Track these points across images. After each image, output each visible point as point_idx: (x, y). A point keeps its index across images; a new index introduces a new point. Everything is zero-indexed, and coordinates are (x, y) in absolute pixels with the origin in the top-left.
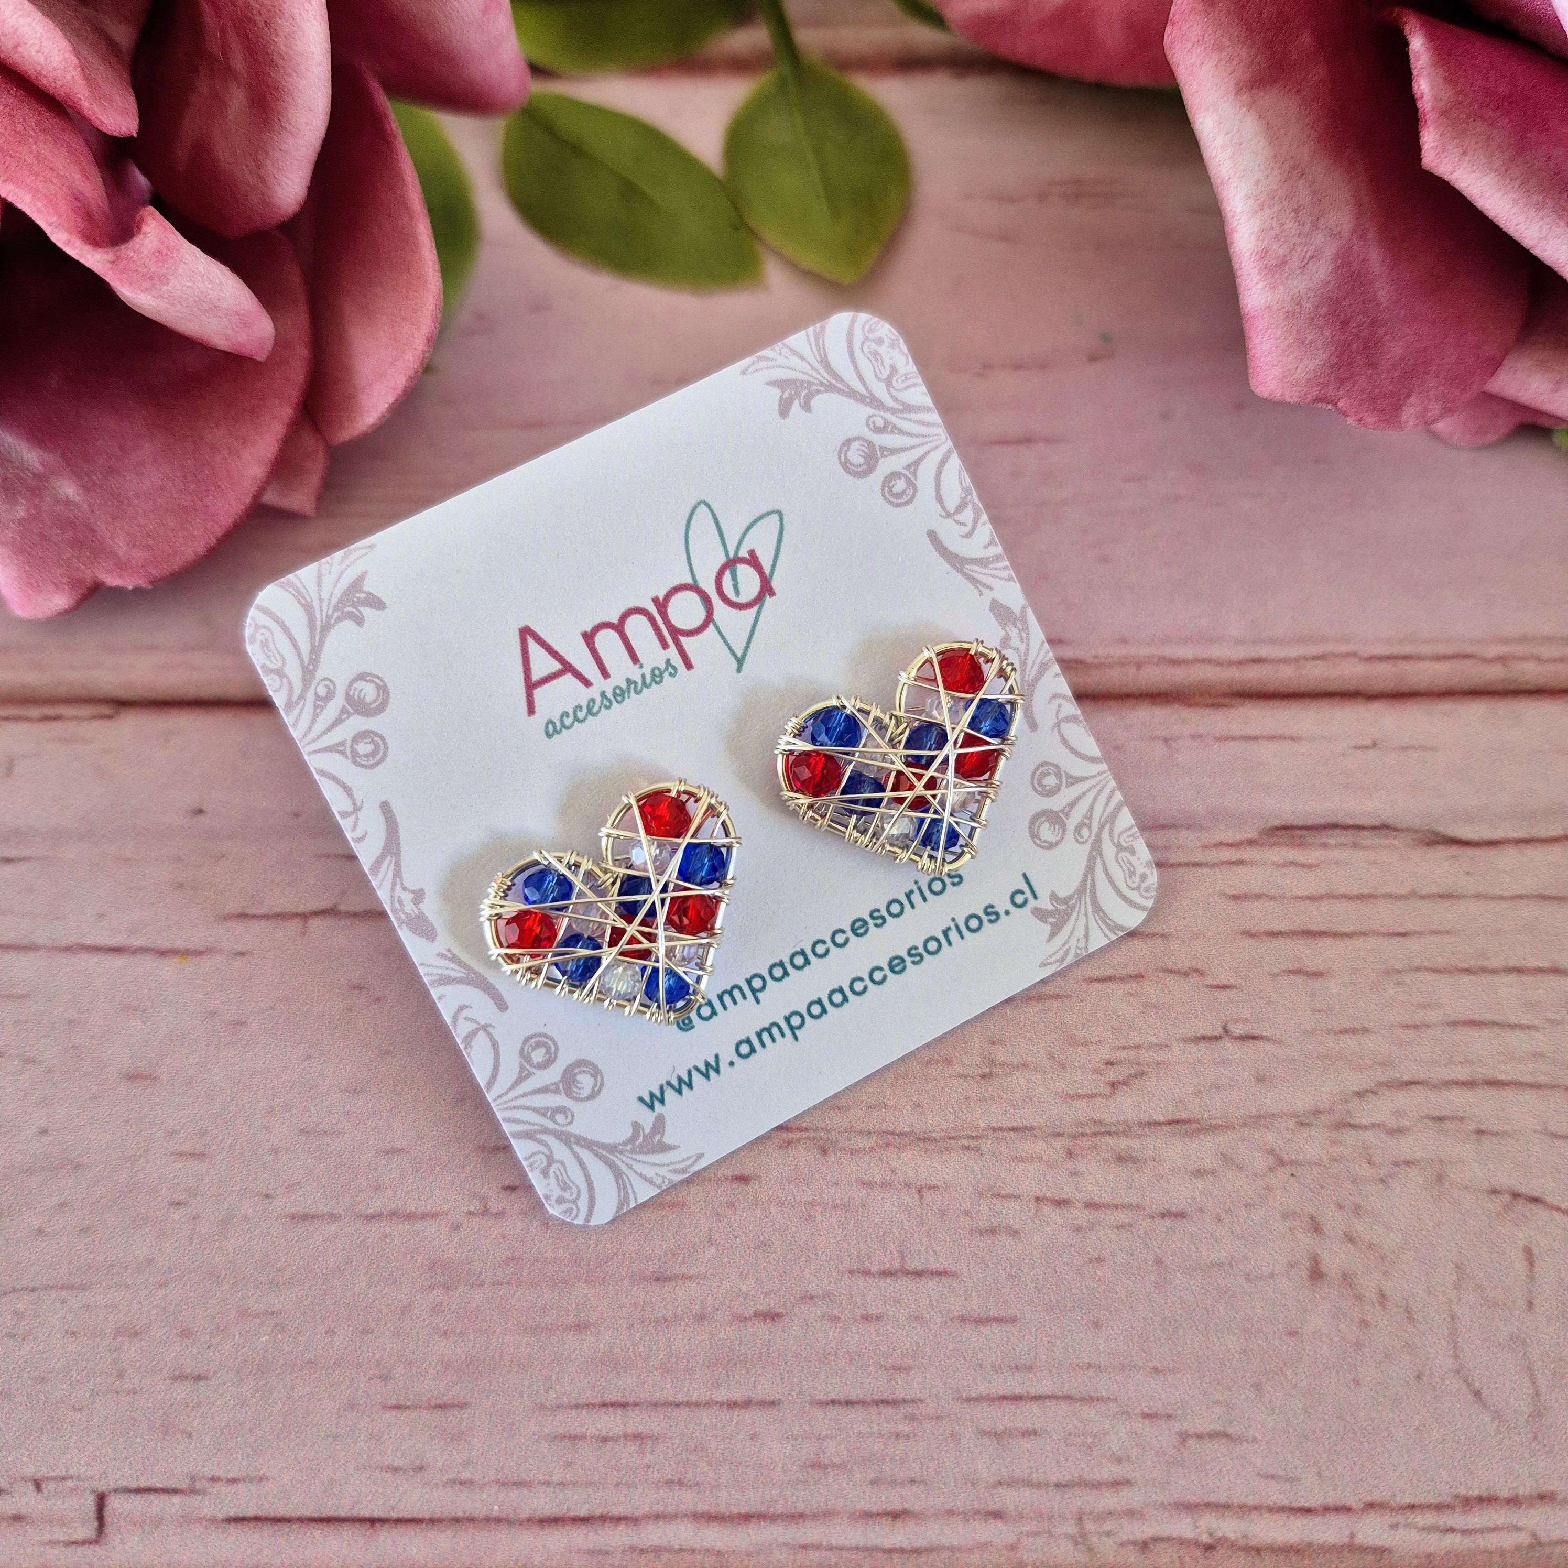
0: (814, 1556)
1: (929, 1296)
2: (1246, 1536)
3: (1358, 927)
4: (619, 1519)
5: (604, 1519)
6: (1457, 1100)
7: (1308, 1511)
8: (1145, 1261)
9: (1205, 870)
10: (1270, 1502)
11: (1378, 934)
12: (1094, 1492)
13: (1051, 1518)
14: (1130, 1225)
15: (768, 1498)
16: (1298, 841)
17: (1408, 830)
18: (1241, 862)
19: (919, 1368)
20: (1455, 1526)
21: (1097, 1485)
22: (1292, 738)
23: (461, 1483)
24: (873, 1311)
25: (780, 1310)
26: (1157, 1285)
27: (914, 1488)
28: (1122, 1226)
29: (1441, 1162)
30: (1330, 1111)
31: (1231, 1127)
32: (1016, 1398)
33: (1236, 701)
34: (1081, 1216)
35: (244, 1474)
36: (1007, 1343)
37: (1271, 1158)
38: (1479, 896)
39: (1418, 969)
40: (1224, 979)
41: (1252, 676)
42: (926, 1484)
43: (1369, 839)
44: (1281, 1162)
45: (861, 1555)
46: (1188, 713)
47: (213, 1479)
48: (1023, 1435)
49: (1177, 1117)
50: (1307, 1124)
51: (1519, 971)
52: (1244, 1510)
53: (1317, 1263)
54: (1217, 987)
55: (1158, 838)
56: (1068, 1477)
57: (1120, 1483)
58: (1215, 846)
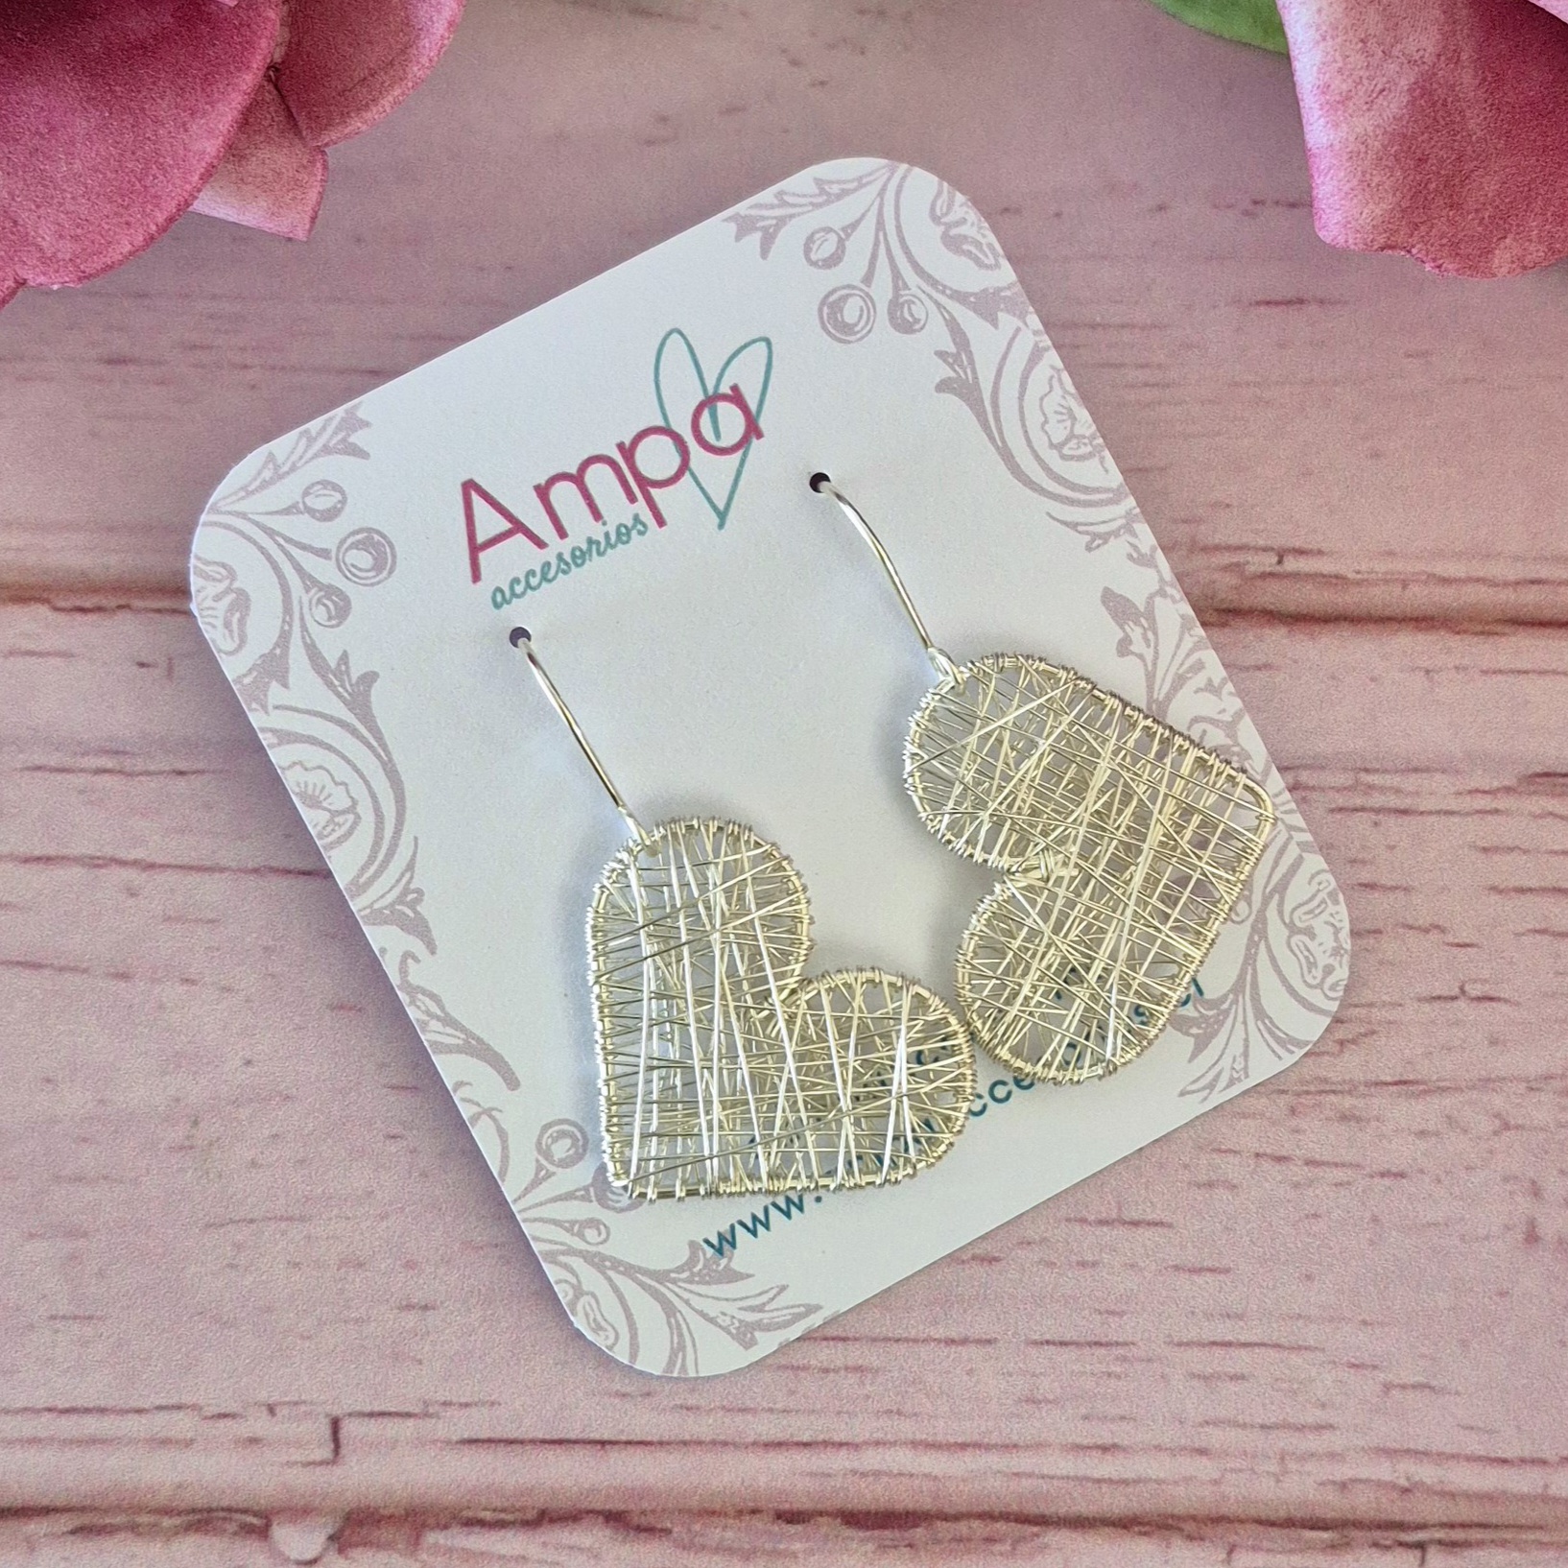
0: (1025, 1483)
1: (1144, 1246)
2: (1442, 1482)
4: (841, 1445)
5: (826, 1444)
7: (1504, 1461)
8: (1362, 1218)
9: (1456, 819)
10: (1468, 1452)
13: (1254, 1457)
14: (1349, 1183)
15: (983, 1429)
16: (1559, 790)
18: (1496, 811)
19: (1132, 1313)
21: (1301, 1428)
22: (1565, 674)
23: (688, 1409)
24: (1089, 1258)
25: (997, 1255)
26: (1372, 1242)
27: (1124, 1424)
28: (1341, 1184)
30: (1563, 1076)
31: (1459, 1089)
32: (1228, 1344)
33: (1507, 630)
34: (1300, 1173)
35: (476, 1400)
36: (1220, 1292)
37: (1497, 1122)
40: (1464, 938)
41: (1530, 599)
42: (1135, 1420)
45: (1071, 1483)
46: (1454, 641)
47: (445, 1404)
48: (1231, 1378)
49: (1404, 1078)
50: (1538, 1089)
52: (1442, 1457)
53: (1534, 1227)
54: (1459, 945)
55: (1410, 782)
56: (1273, 1420)
57: (1323, 1427)
58: (1470, 792)
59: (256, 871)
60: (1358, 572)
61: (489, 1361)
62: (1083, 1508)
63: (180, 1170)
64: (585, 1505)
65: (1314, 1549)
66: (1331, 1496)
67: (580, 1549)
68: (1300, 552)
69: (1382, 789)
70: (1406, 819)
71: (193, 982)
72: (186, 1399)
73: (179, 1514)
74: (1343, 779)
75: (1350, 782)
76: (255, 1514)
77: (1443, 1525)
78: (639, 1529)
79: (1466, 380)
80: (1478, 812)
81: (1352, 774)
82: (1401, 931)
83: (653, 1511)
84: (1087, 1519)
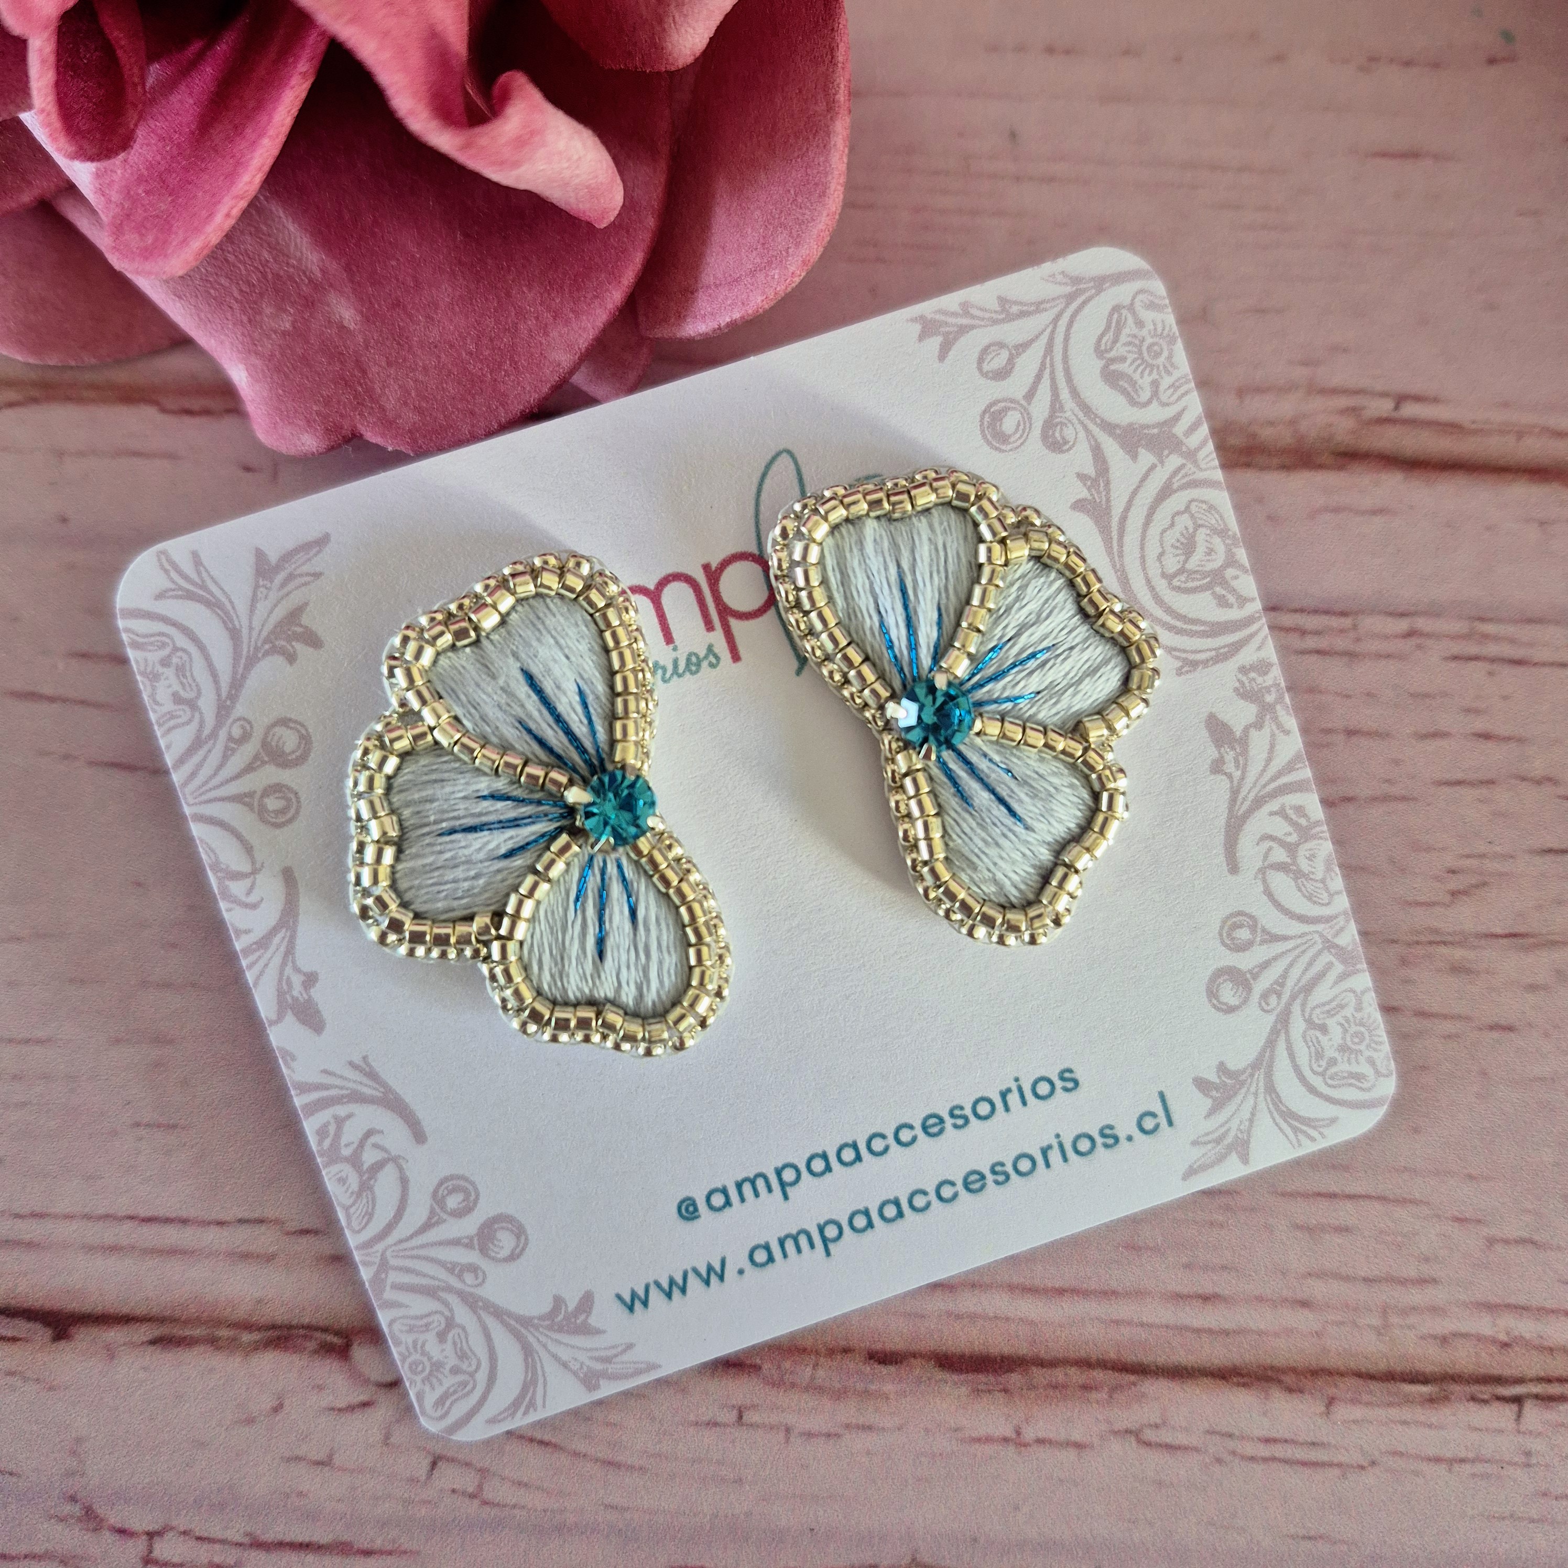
12: (1400, 1287)
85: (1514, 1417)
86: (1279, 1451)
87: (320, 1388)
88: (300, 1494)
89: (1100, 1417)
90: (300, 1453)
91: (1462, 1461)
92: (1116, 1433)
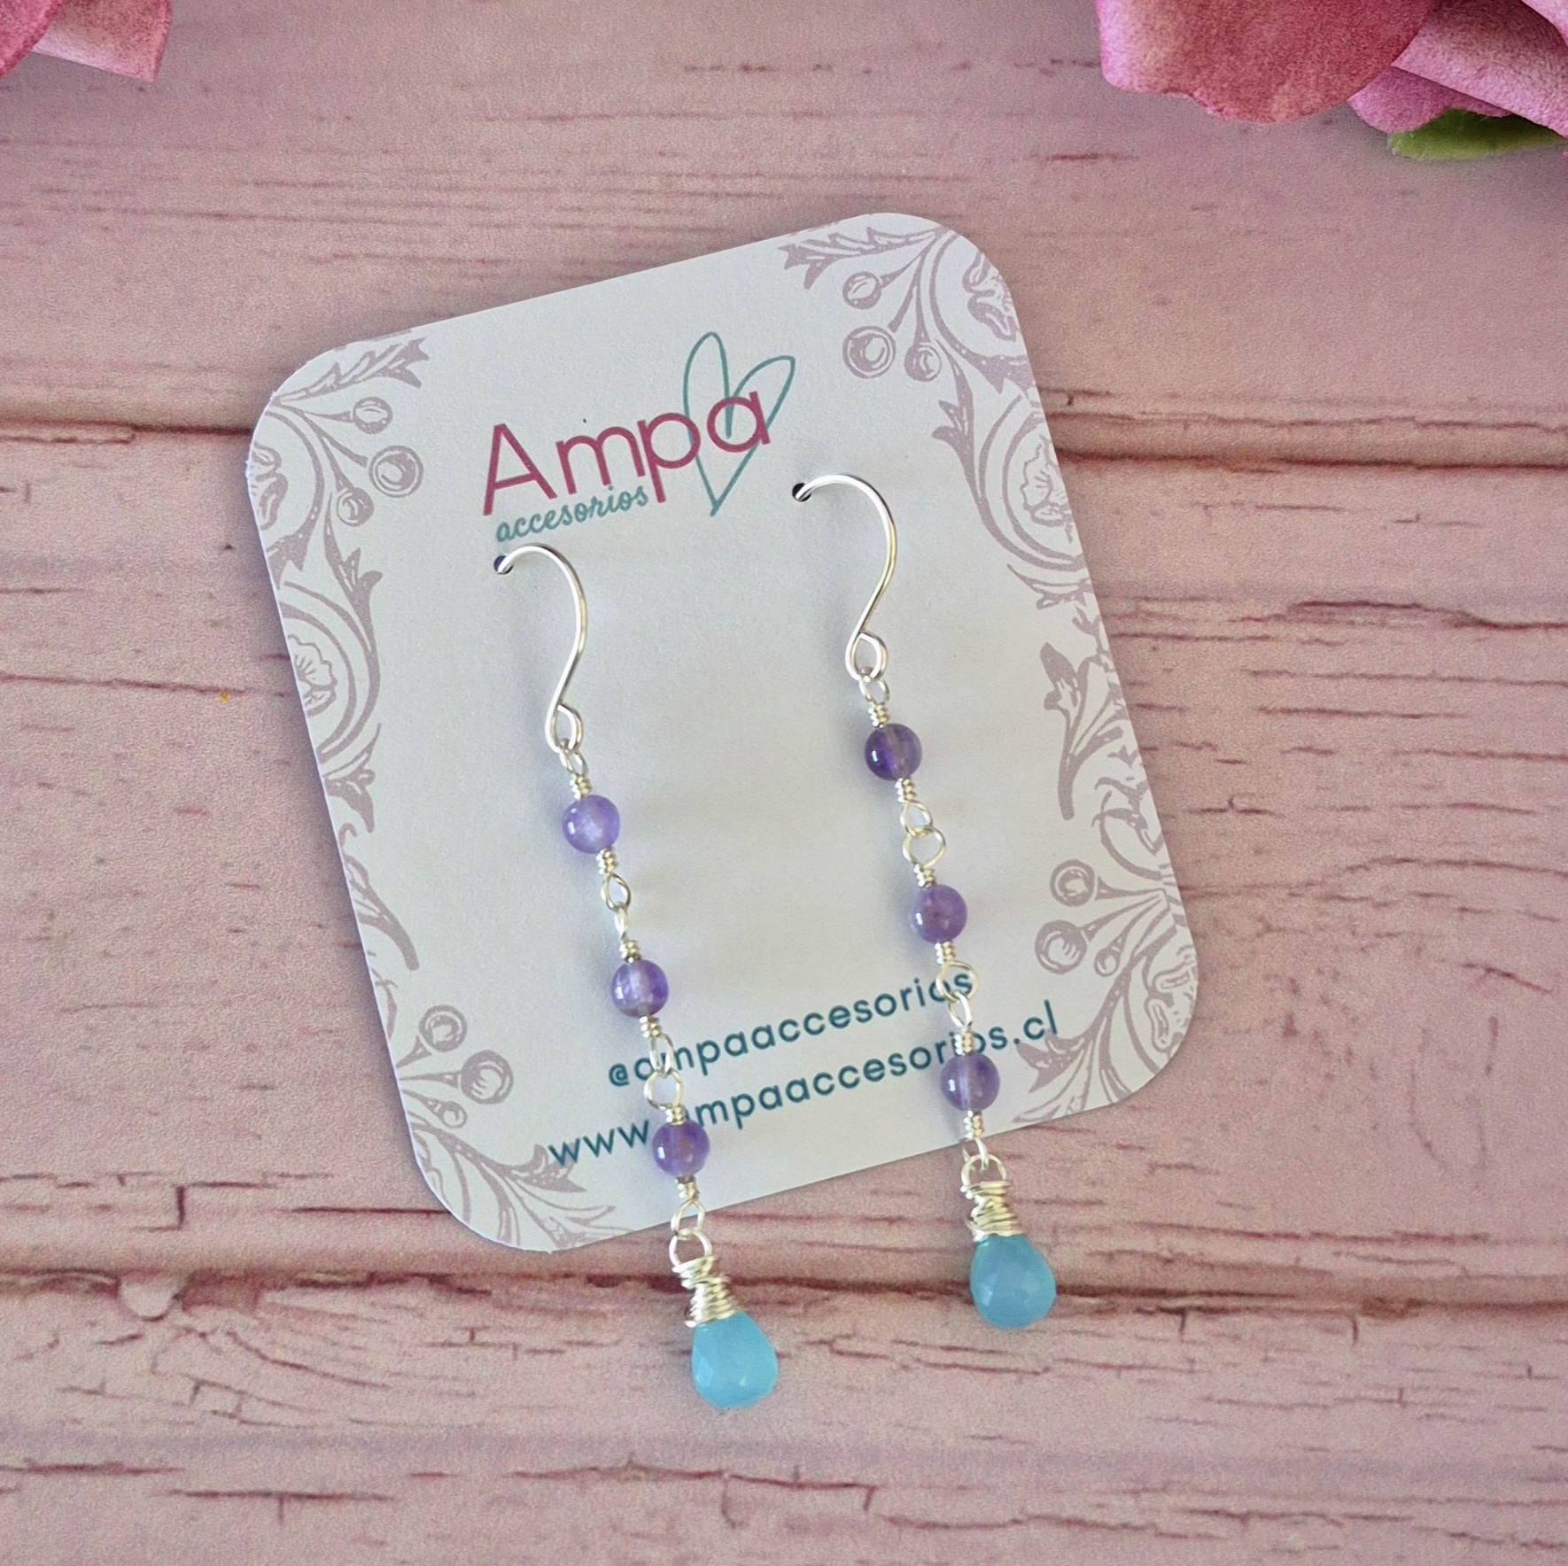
0: (818, 1251)
2: (1202, 1254)
3: (1374, 708)
6: (1447, 876)
7: (1260, 1236)
9: (1229, 645)
10: (1226, 1226)
11: (1392, 715)
12: (1069, 1209)
15: (779, 1202)
16: (1326, 618)
17: (1438, 610)
18: (1266, 638)
20: (1393, 1257)
21: (1072, 1204)
22: (1334, 509)
27: (909, 1198)
29: (1422, 936)
30: (1323, 883)
31: (1224, 895)
33: (1281, 468)
35: (311, 1171)
37: (1260, 926)
38: (1497, 680)
39: (1427, 751)
40: (1234, 755)
41: (1302, 439)
43: (1396, 618)
44: (1269, 929)
45: (860, 1252)
46: (1230, 478)
47: (282, 1175)
48: (1010, 1158)
50: (1299, 895)
51: (1527, 757)
52: (1202, 1232)
53: (1292, 1022)
54: (1227, 762)
55: (1187, 610)
56: (1047, 1196)
57: (1093, 1203)
58: (1243, 620)
59: (108, 683)
60: (1144, 413)
61: (323, 1136)
62: (869, 1274)
63: (36, 960)
64: (412, 1269)
65: (1082, 1313)
66: (1099, 1265)
67: (406, 1309)
68: (1089, 394)
69: (1161, 617)
70: (1183, 644)
71: (49, 786)
72: (42, 1169)
73: (36, 1273)
74: (1124, 607)
75: (1132, 610)
76: (107, 1274)
77: (1202, 1293)
78: (461, 1290)
79: (1248, 233)
80: (1250, 638)
81: (1133, 602)
82: (1175, 748)
83: (474, 1275)
84: (874, 1284)
85: (1178, 1327)
86: (959, 1357)
87: (93, 1324)
88: (76, 1421)
89: (797, 1330)
90: (73, 1383)
91: (1130, 1367)
92: (813, 1343)
